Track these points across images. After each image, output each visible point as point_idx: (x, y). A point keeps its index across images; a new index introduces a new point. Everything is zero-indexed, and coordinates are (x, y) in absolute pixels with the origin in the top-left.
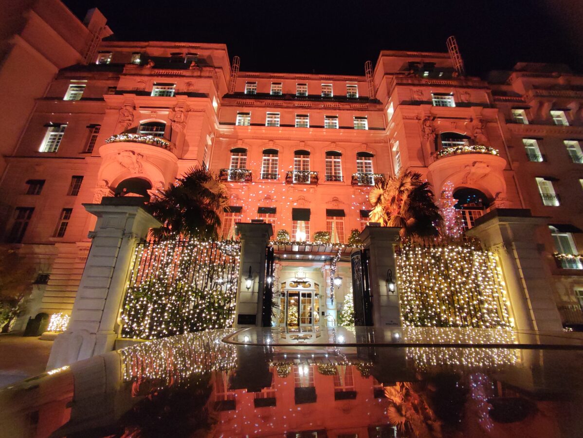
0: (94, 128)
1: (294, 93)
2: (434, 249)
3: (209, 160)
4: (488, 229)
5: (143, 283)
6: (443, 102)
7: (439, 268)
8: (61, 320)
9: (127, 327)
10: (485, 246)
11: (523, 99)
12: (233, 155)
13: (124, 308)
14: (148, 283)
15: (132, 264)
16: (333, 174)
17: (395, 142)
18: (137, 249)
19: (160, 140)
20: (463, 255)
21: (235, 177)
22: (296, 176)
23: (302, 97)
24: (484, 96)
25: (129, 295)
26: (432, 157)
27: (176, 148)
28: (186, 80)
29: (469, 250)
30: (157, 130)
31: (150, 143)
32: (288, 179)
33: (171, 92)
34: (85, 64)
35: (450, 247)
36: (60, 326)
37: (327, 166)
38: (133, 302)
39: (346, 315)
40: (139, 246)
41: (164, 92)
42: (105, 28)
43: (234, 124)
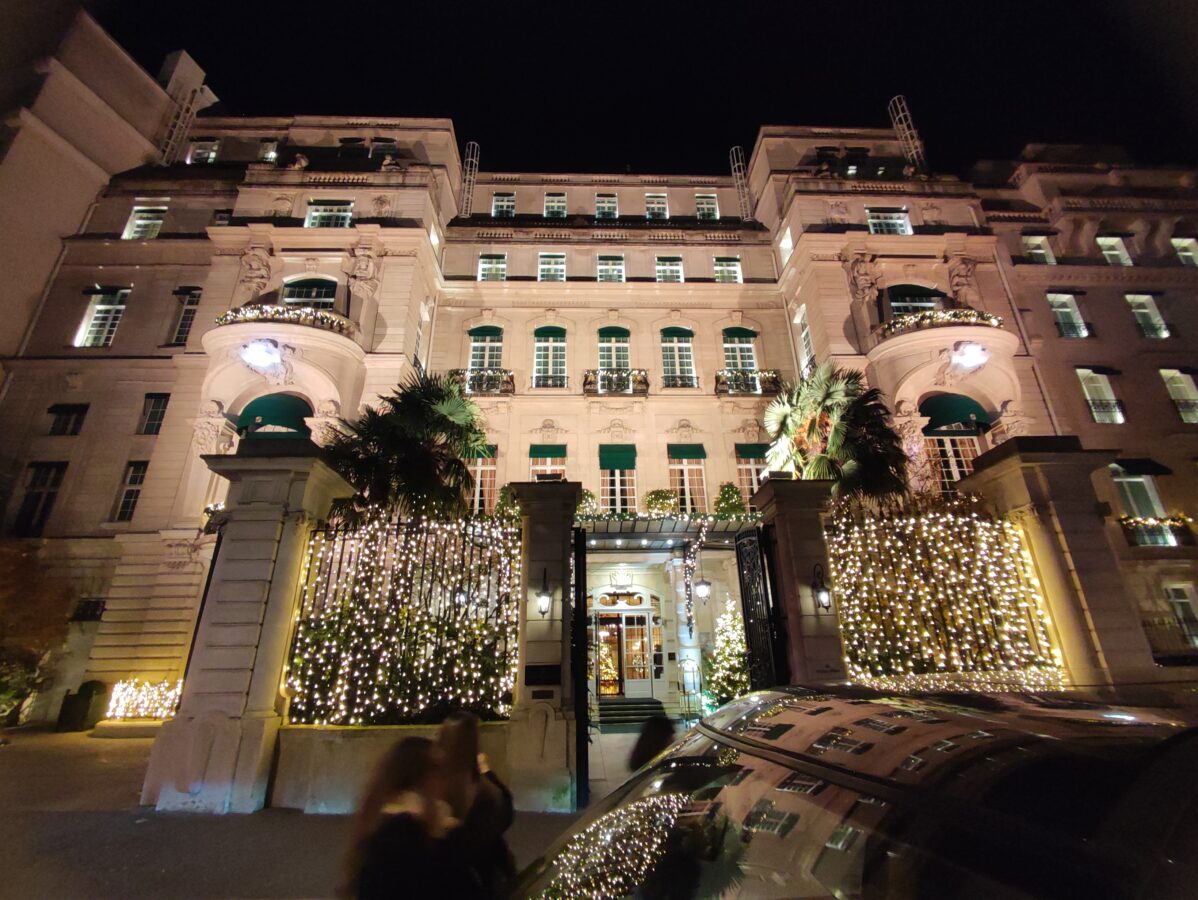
0: (189, 294)
1: (592, 213)
2: (901, 520)
3: (426, 352)
4: (1001, 477)
5: (329, 611)
6: (888, 225)
7: (913, 557)
8: (135, 694)
9: (301, 702)
10: (997, 510)
11: (1042, 215)
12: (475, 341)
13: (291, 663)
14: (339, 610)
15: (304, 573)
16: (678, 373)
17: (799, 306)
18: (312, 543)
19: (328, 315)
20: (957, 530)
21: (480, 386)
22: (603, 379)
23: (607, 221)
24: (965, 211)
25: (300, 636)
26: (874, 335)
27: (359, 331)
28: (376, 193)
29: (968, 519)
30: (319, 295)
31: (308, 322)
32: (588, 387)
33: (344, 218)
34: (164, 163)
35: (931, 516)
36: (134, 706)
37: (665, 357)
38: (309, 650)
39: (720, 658)
40: (315, 536)
41: (329, 218)
42: (202, 90)
43: (474, 278)
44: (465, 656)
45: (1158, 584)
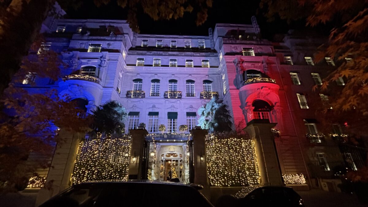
1: (169, 46)
2: (223, 139)
3: (120, 86)
5: (83, 161)
6: (248, 52)
7: (225, 149)
9: (75, 183)
11: (290, 50)
12: (135, 83)
13: (73, 173)
14: (86, 160)
15: (78, 151)
16: (190, 92)
17: (223, 74)
18: (80, 144)
19: (93, 77)
20: (237, 142)
21: (136, 95)
22: (170, 94)
23: (174, 49)
24: (269, 49)
25: (76, 167)
26: (241, 84)
27: (101, 81)
28: (108, 42)
29: (240, 140)
30: (91, 71)
31: (87, 79)
32: (165, 96)
33: (99, 49)
34: (50, 32)
35: (231, 139)
36: (35, 184)
37: (187, 88)
38: (78, 170)
40: (81, 142)
41: (95, 49)
42: (61, 11)
43: (135, 65)
44: (115, 172)
45: (315, 153)
